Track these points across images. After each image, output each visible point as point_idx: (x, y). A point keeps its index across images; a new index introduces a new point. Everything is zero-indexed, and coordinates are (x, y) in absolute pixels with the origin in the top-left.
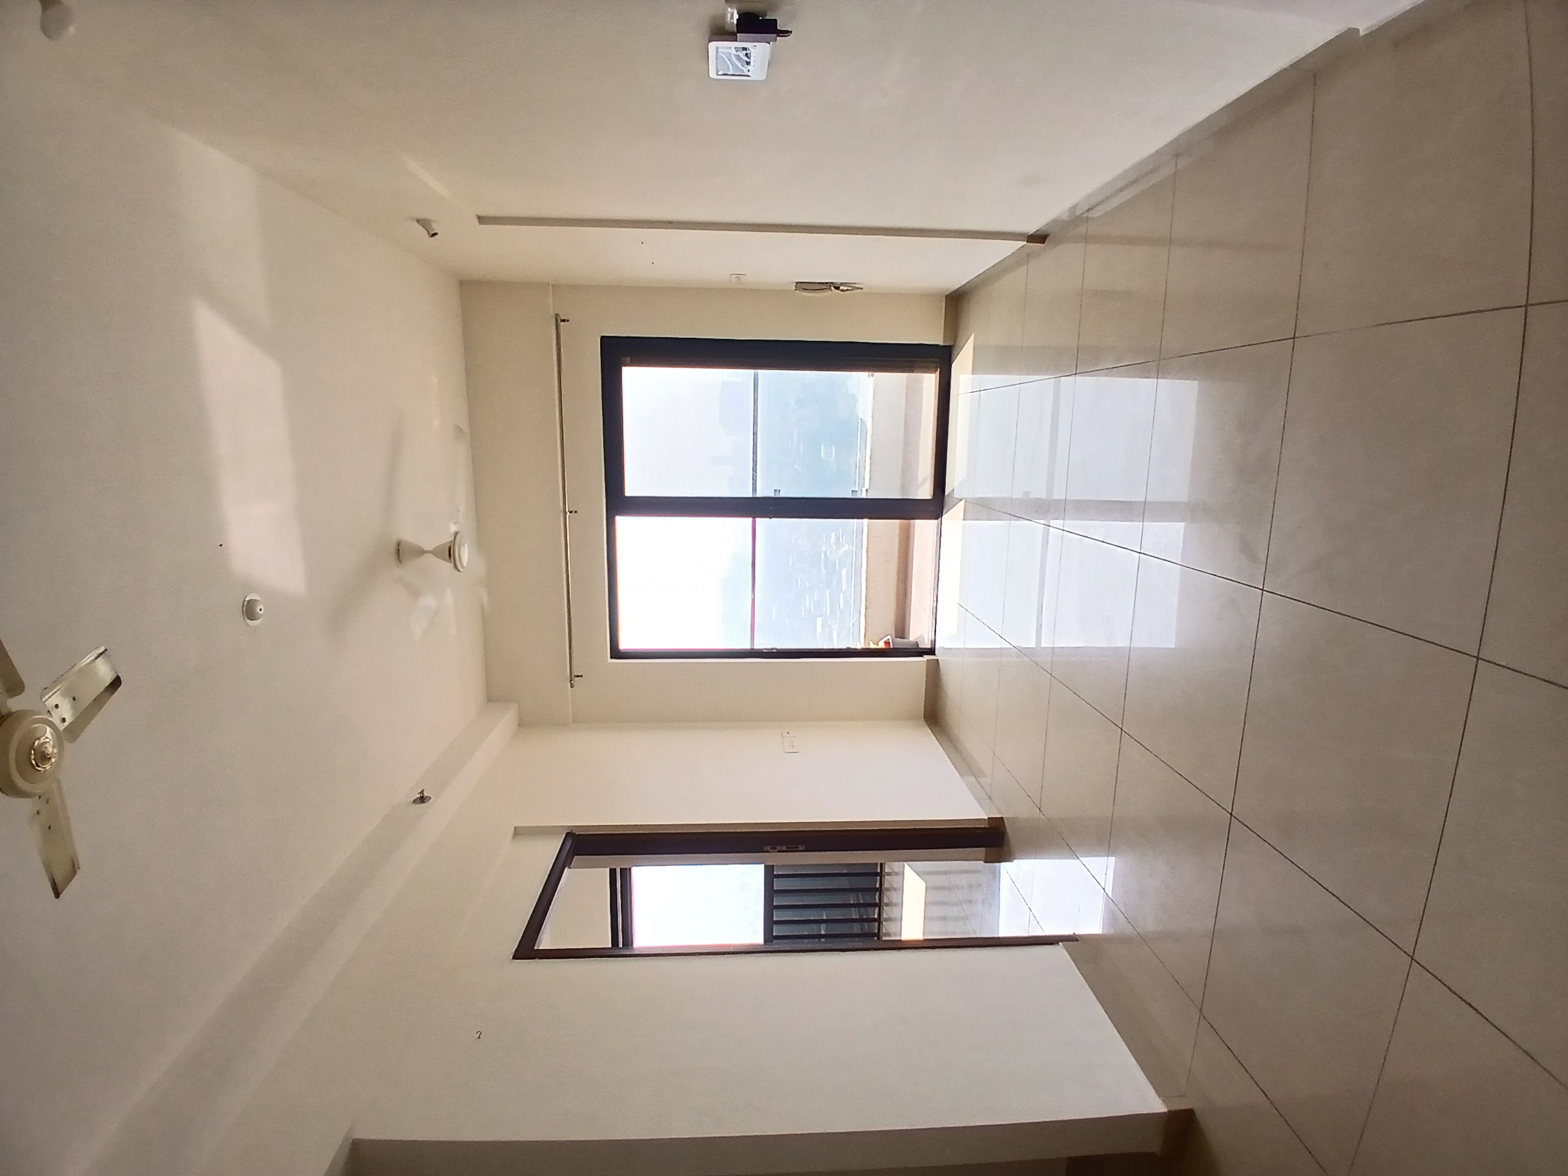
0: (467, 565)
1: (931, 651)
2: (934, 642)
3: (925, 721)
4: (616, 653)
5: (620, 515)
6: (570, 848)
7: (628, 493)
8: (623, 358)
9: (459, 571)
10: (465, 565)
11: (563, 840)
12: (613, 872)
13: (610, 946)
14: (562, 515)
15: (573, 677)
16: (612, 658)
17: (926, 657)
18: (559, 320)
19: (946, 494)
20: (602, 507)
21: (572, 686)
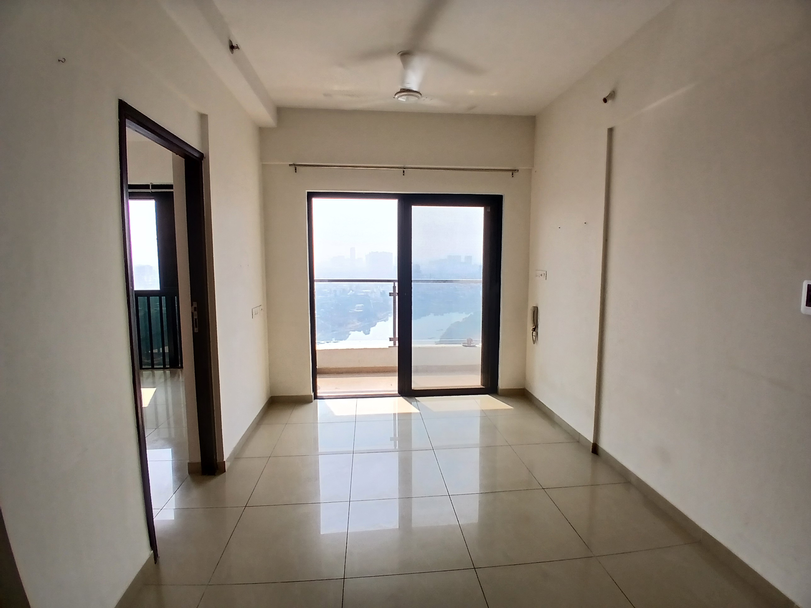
0: (399, 100)
1: (316, 397)
2: (322, 398)
3: (270, 398)
4: (310, 195)
5: (399, 201)
6: (194, 156)
7: (413, 207)
8: (489, 208)
9: (396, 95)
10: (399, 99)
11: (198, 150)
12: (171, 187)
13: (129, 184)
14: (402, 166)
15: (295, 166)
16: (308, 192)
17: (313, 394)
18: (513, 171)
19: (416, 398)
20: (407, 191)
21: (290, 165)
